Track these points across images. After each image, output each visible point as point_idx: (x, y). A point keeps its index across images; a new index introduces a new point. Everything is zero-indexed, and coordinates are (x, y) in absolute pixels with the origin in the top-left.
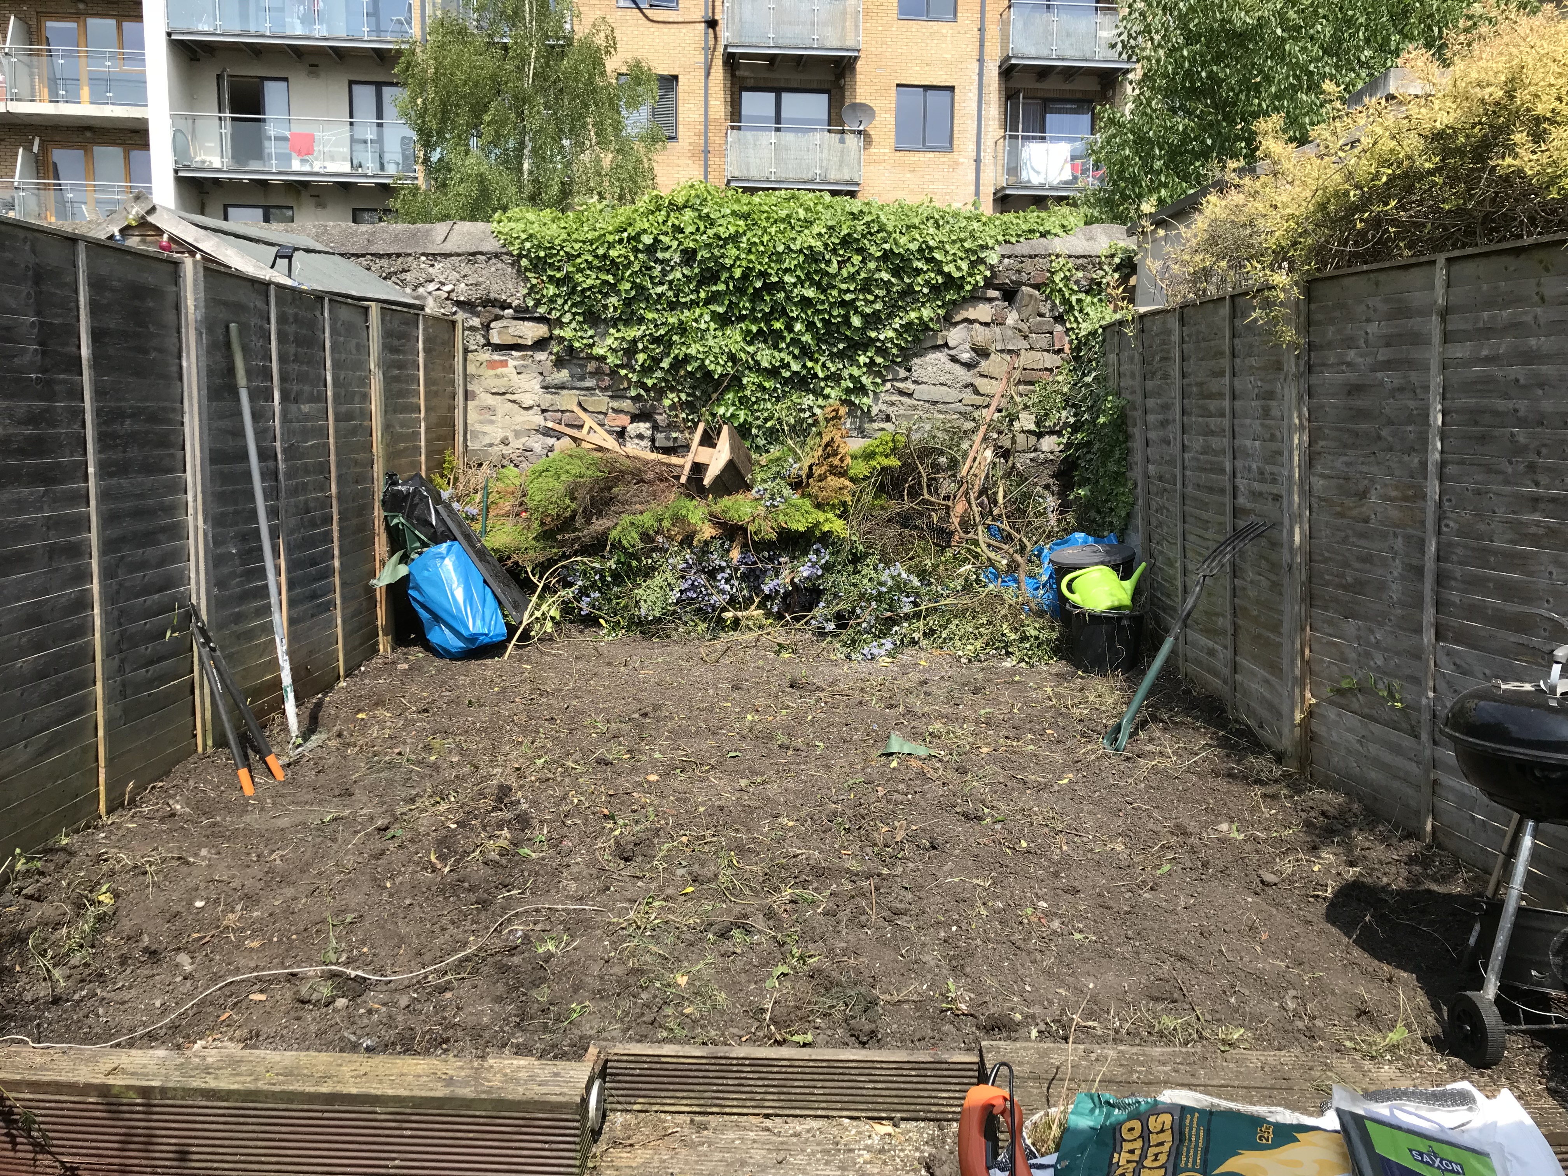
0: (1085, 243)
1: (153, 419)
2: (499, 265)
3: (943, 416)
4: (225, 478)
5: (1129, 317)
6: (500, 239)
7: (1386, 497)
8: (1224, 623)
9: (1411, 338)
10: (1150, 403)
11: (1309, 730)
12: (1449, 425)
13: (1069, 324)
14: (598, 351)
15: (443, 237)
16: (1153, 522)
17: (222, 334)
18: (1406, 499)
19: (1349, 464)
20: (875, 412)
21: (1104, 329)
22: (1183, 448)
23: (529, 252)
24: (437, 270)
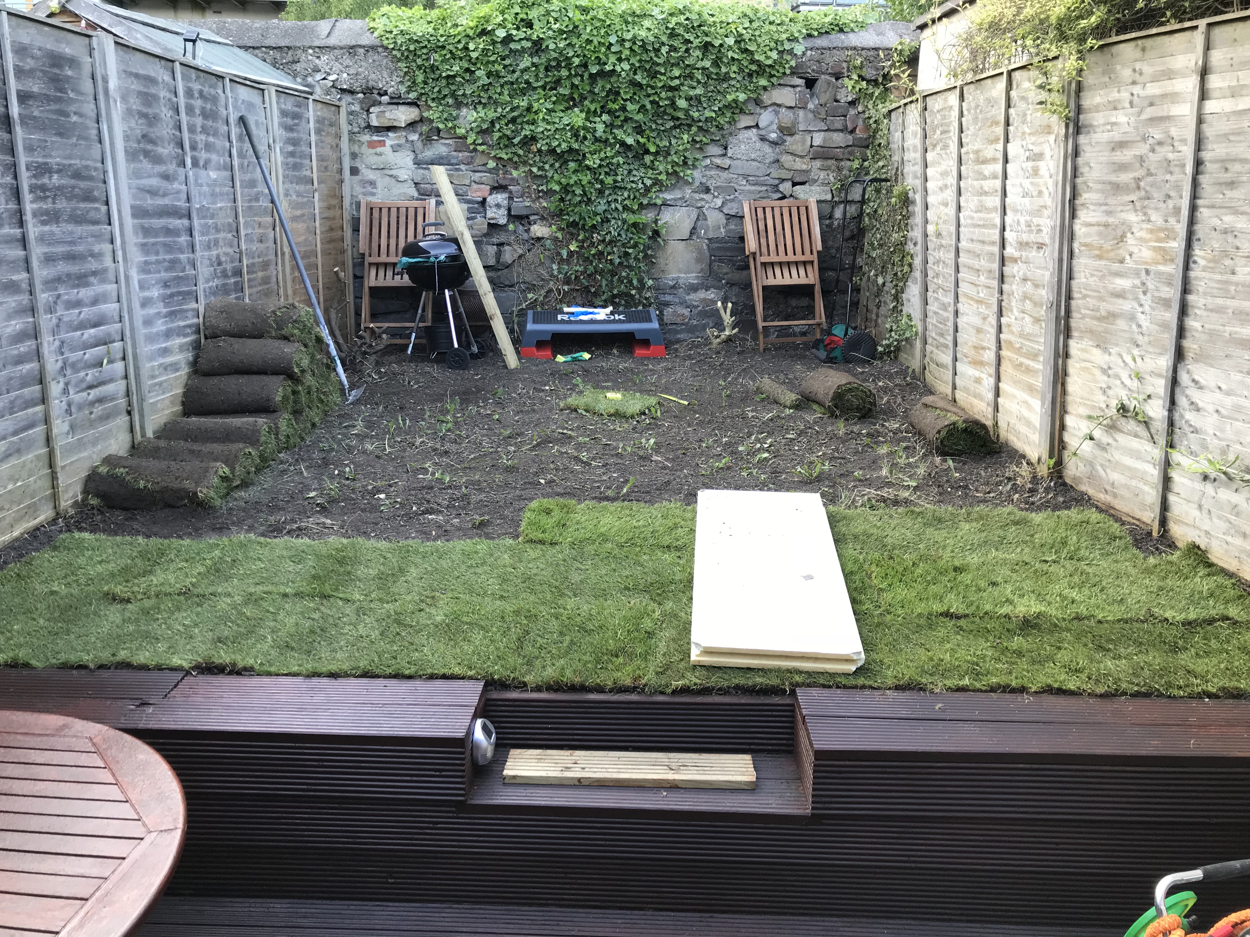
0: (875, 38)
1: (77, 175)
2: (376, 57)
3: (753, 188)
4: (146, 231)
5: (914, 98)
6: (376, 34)
7: (1141, 239)
8: (990, 356)
9: (1172, 97)
10: (929, 172)
11: (1061, 441)
12: (1202, 173)
13: (860, 109)
14: (461, 131)
15: (327, 32)
16: (930, 274)
17: (135, 104)
18: (1159, 240)
19: (1109, 213)
20: (697, 184)
21: (890, 112)
22: (959, 208)
23: (401, 46)
24: (323, 61)
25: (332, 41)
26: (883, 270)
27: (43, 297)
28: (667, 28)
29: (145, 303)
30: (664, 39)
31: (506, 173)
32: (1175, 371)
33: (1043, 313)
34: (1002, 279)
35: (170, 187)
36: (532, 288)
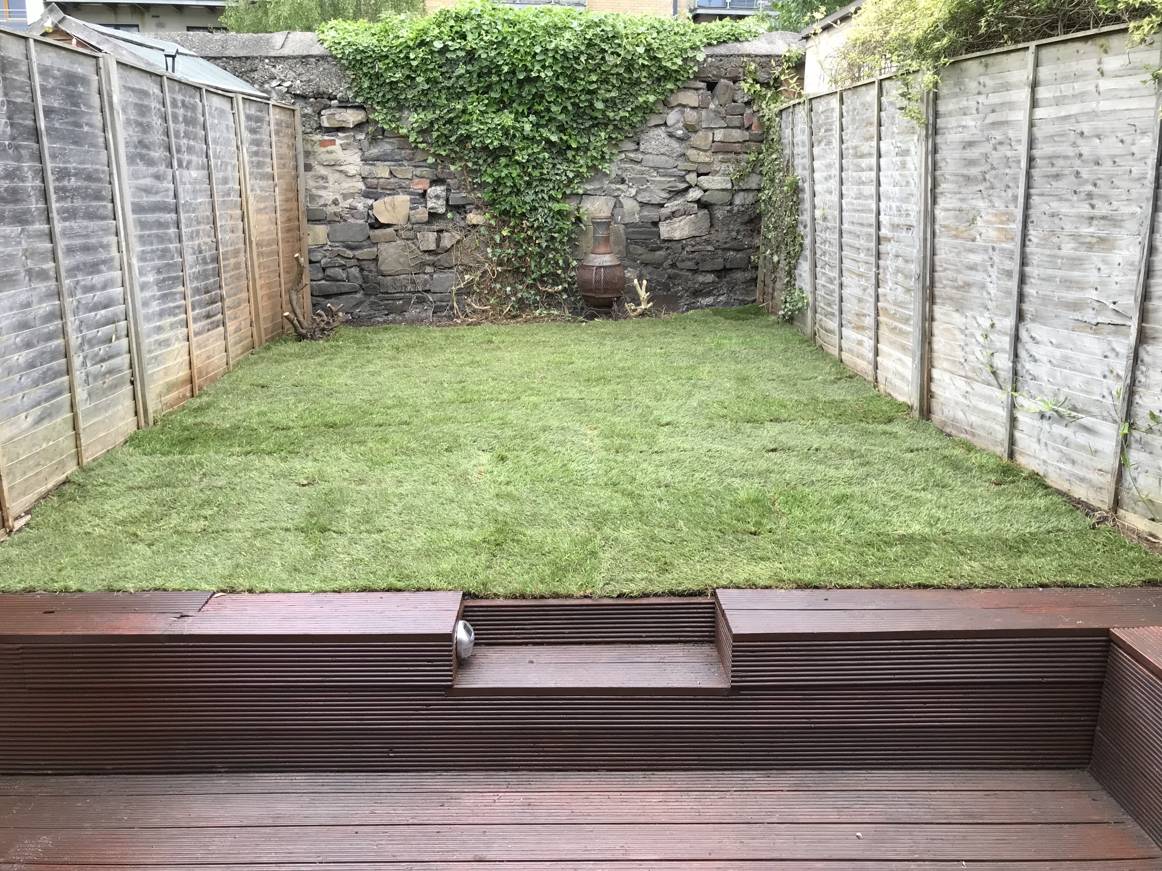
0: (767, 46)
1: (89, 177)
2: (326, 66)
3: (663, 179)
4: (143, 225)
5: (801, 100)
6: (326, 45)
7: (988, 222)
8: (870, 321)
9: (1010, 105)
10: (817, 164)
11: (929, 391)
12: (1034, 167)
13: (755, 108)
14: (403, 131)
15: (281, 44)
16: (819, 252)
17: (133, 114)
18: (1002, 223)
19: (962, 200)
20: (613, 176)
21: (781, 111)
22: (841, 196)
23: (349, 55)
24: (278, 70)
25: (286, 52)
26: (777, 250)
27: (67, 282)
28: (585, 39)
29: (144, 287)
30: (583, 48)
31: (444, 167)
32: (1017, 329)
33: (912, 284)
34: (878, 255)
35: (161, 186)
36: (468, 269)
